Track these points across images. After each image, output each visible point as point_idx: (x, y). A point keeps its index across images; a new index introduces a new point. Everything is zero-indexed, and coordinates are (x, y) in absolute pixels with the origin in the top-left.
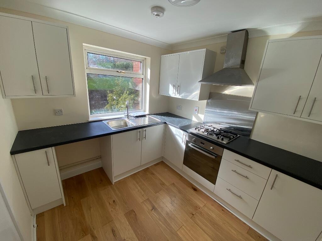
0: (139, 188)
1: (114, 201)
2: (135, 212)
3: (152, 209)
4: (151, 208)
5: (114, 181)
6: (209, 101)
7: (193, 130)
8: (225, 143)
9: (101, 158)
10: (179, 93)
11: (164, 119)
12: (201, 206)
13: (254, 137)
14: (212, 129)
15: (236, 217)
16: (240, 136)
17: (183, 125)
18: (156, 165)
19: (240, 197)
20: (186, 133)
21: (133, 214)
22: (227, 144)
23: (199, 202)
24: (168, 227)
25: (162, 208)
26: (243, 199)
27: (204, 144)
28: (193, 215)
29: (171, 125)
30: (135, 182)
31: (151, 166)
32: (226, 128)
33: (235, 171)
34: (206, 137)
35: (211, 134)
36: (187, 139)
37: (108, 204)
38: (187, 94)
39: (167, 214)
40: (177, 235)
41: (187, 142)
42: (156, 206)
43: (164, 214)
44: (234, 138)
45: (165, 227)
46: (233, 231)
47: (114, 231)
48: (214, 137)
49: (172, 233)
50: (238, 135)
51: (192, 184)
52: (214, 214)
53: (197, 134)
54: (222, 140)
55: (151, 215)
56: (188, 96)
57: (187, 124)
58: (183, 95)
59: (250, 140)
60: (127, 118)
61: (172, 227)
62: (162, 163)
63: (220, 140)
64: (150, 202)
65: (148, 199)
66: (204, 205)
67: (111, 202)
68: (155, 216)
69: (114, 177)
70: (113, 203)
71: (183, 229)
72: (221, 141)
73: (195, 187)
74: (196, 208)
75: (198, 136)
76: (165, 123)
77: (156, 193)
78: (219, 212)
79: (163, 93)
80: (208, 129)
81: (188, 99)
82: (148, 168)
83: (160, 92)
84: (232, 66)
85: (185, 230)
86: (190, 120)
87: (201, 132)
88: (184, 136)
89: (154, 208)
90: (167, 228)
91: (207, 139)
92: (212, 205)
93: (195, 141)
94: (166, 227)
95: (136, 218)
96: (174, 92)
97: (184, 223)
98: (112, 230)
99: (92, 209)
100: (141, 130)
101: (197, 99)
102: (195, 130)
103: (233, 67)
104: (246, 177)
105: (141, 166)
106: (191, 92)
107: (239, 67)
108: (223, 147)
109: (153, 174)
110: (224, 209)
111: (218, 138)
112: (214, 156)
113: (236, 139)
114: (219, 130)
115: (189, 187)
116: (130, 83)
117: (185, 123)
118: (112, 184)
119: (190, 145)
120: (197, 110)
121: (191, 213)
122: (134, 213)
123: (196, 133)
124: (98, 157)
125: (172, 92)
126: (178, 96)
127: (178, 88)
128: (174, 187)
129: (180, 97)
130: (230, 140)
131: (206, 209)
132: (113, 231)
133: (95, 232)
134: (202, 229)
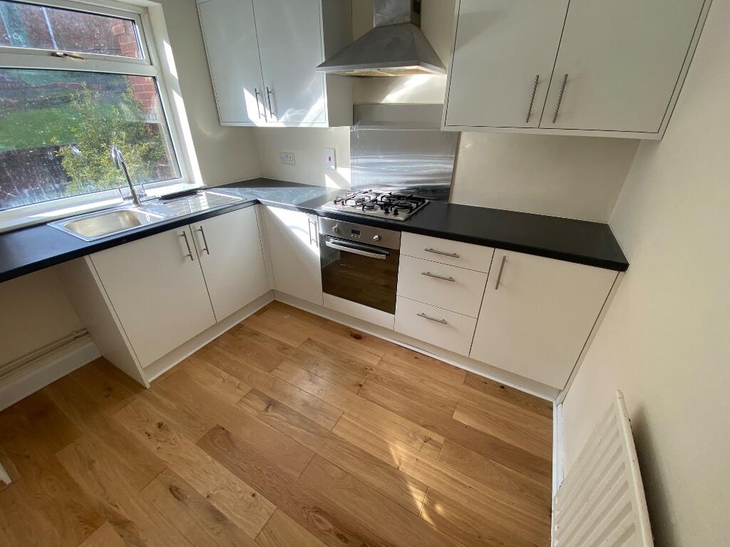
0: (225, 375)
1: (160, 425)
2: (223, 429)
3: (268, 407)
4: (262, 406)
5: (148, 380)
6: (356, 128)
7: (330, 207)
8: (402, 219)
9: (87, 333)
10: (277, 113)
11: (251, 194)
12: (375, 363)
13: (457, 199)
14: (373, 197)
15: (442, 362)
16: (429, 203)
17: (304, 201)
18: (259, 313)
19: (444, 322)
20: (313, 218)
21: (222, 434)
22: (406, 220)
23: (368, 357)
24: (312, 430)
25: (290, 396)
26: (450, 326)
27: (358, 233)
28: (361, 386)
29: (273, 205)
30: (210, 365)
31: (247, 319)
32: (402, 191)
33: (428, 274)
34: (361, 216)
35: (371, 208)
36: (321, 232)
37: (142, 438)
38: (297, 112)
39: (306, 404)
40: (334, 437)
41: (323, 239)
42: (275, 397)
43: (298, 409)
44: (419, 208)
45: (304, 431)
46: (439, 388)
47: (177, 489)
48: (379, 212)
49: (323, 437)
50: (427, 201)
51: (349, 328)
52: (401, 370)
53: (341, 213)
54: (396, 213)
55: (269, 419)
56: (300, 118)
57: (315, 196)
58: (286, 116)
59: (450, 205)
60: (133, 206)
61: (321, 426)
62: (275, 305)
63: (391, 216)
64: (260, 395)
65: (253, 391)
66: (381, 360)
67: (152, 428)
68: (277, 420)
69: (144, 369)
70: (157, 429)
71: (345, 419)
72: (393, 217)
73: (356, 333)
74: (365, 370)
75: (344, 216)
76: (257, 202)
77: (270, 371)
78: (408, 364)
79: (231, 120)
80: (363, 200)
81: (302, 125)
82: (239, 326)
83: (223, 118)
84: (392, 20)
85: (347, 420)
86: (321, 187)
87: (350, 207)
88: (313, 226)
89: (271, 404)
90: (309, 431)
91: (365, 219)
92: (395, 355)
93: (338, 231)
94: (307, 430)
95: (231, 441)
96: (262, 111)
97: (344, 409)
98: (171, 490)
99: (97, 465)
100: (186, 228)
101: (323, 123)
102: (334, 205)
103: (395, 22)
104: (451, 280)
105: (217, 325)
106: (305, 105)
107: (408, 19)
108: (399, 228)
109: (256, 334)
110: (418, 356)
111: (387, 212)
112: (384, 254)
113: (422, 208)
114: (388, 197)
115: (344, 335)
116: (124, 107)
117: (307, 195)
118: (146, 389)
119: (329, 244)
120: (332, 159)
121: (355, 385)
122: (221, 432)
123: (337, 212)
124: (77, 332)
125: (256, 114)
126: (273, 122)
127: (269, 97)
128: (312, 345)
129: (283, 126)
130: (411, 211)
131: (384, 366)
132: (174, 491)
133: (122, 512)
134: (382, 406)
